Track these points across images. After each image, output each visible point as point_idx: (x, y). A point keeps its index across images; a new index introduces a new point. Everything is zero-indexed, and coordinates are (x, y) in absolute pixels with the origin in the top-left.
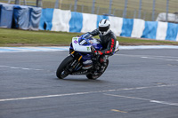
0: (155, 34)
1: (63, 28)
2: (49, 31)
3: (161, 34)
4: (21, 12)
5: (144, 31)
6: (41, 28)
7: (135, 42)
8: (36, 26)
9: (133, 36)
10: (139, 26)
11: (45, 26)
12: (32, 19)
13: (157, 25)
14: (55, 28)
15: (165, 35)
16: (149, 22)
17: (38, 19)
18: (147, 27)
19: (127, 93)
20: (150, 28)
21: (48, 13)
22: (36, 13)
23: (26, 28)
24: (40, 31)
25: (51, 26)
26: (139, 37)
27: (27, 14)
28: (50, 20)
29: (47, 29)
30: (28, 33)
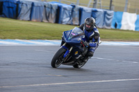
1: (130, 27)
2: (119, 30)
4: (97, 14)
6: (113, 27)
8: (109, 25)
11: (116, 25)
12: (106, 20)
14: (124, 27)
17: (111, 20)
21: (118, 16)
22: (109, 15)
23: (101, 27)
24: (112, 29)
25: (120, 26)
27: (102, 16)
28: (120, 21)
29: (118, 27)
30: (103, 30)
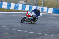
0: (18, 8)
3: (20, 8)
5: (14, 7)
7: (11, 11)
9: (11, 9)
10: (13, 6)
13: (19, 5)
15: (21, 8)
16: (16, 4)
18: (15, 6)
19: (9, 28)
20: (17, 6)
26: (13, 9)
